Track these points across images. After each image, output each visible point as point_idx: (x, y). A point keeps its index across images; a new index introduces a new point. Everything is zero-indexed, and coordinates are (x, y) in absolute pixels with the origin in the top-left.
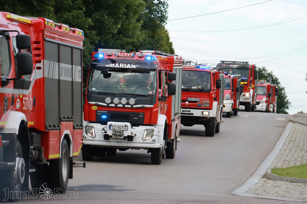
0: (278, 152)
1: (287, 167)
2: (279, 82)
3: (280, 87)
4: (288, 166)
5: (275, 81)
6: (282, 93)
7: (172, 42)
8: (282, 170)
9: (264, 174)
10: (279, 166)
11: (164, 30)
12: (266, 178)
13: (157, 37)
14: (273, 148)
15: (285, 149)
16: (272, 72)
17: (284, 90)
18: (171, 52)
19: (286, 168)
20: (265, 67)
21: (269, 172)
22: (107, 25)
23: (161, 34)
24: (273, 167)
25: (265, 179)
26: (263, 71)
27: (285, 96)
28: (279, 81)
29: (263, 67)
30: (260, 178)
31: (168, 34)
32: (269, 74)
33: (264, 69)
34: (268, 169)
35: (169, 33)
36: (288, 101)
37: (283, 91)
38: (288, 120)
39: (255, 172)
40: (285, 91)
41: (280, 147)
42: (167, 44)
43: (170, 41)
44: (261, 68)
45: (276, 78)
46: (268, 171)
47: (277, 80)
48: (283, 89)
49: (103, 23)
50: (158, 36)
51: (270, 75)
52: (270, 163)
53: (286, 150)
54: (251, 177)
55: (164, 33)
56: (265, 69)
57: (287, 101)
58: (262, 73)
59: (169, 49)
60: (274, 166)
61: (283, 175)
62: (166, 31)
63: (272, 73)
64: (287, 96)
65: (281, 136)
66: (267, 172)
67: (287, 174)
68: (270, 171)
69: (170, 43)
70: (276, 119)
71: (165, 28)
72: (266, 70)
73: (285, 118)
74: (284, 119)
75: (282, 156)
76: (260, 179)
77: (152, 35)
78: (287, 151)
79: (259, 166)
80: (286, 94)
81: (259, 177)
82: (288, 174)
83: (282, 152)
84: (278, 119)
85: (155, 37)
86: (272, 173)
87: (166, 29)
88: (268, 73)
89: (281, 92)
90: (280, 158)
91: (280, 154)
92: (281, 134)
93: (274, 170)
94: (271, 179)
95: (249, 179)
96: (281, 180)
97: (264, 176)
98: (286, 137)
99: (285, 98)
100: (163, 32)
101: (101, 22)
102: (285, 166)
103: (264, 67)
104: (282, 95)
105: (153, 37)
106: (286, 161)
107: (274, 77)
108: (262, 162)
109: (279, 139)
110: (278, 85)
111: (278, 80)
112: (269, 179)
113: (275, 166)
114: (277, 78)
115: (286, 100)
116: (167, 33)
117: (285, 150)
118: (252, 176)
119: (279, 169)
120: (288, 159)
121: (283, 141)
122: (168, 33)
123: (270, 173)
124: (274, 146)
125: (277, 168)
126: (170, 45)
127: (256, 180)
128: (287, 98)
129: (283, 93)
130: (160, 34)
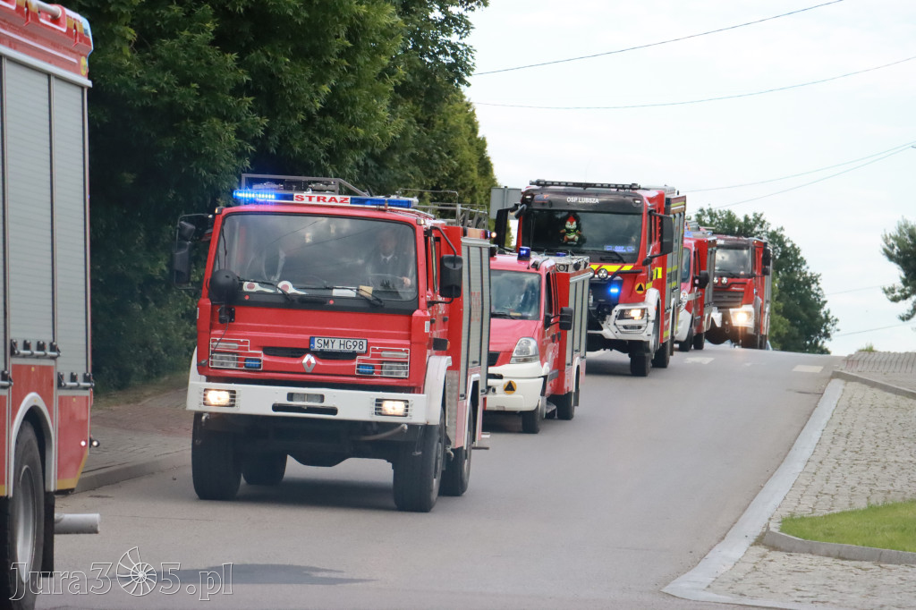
0: (799, 467)
1: (827, 512)
2: (802, 258)
3: (806, 273)
4: (830, 509)
5: (789, 254)
6: (812, 293)
7: (484, 138)
8: (813, 522)
9: (758, 534)
10: (804, 508)
11: (462, 101)
12: (764, 545)
13: (442, 122)
14: (786, 456)
15: (820, 459)
16: (782, 229)
17: (818, 284)
18: (484, 168)
19: (825, 516)
20: (761, 215)
21: (774, 527)
22: (290, 86)
23: (453, 114)
24: (785, 513)
25: (762, 550)
26: (755, 226)
27: (819, 300)
28: (802, 255)
29: (755, 214)
30: (747, 545)
31: (473, 114)
32: (773, 236)
33: (758, 221)
34: (770, 519)
35: (476, 112)
36: (830, 316)
37: (814, 286)
38: (830, 374)
39: (732, 526)
40: (820, 286)
41: (807, 453)
42: (471, 144)
43: (480, 135)
44: (751, 217)
45: (793, 246)
46: (771, 525)
47: (797, 251)
48: (814, 280)
49: (279, 79)
50: (445, 120)
51: (777, 236)
52: (778, 500)
53: (824, 462)
54: (719, 542)
55: (461, 112)
56: (762, 219)
57: (826, 316)
58: (752, 230)
59: (475, 158)
60: (789, 510)
61: (816, 538)
62: (468, 105)
63: (782, 233)
64: (825, 302)
65: (808, 419)
66: (768, 528)
67: (829, 534)
68: (778, 525)
69: (478, 140)
70: (794, 370)
71: (465, 97)
72: (763, 222)
73: (821, 368)
74: (817, 369)
75: (814, 480)
76: (748, 550)
77: (426, 118)
78: (828, 466)
79: (745, 509)
80: (823, 296)
81: (745, 544)
82: (832, 535)
83: (812, 467)
84: (800, 368)
85: (434, 122)
86: (781, 531)
87: (466, 100)
88: (770, 230)
89: (810, 287)
90: (807, 486)
91: (806, 475)
92: (810, 415)
93: (790, 523)
94: (781, 550)
95: (716, 549)
96: (811, 552)
97: (759, 541)
98: (824, 421)
99: (821, 306)
100: (459, 108)
101: (272, 76)
102: (822, 511)
103: (759, 213)
104: (812, 296)
105: (428, 124)
106: (826, 496)
107: (788, 245)
108: (755, 496)
109: (802, 428)
110: (800, 267)
111: (799, 254)
112: (774, 548)
113: (792, 510)
114: (796, 247)
115: (822, 311)
116: (471, 110)
117: (821, 462)
118: (723, 538)
119: (802, 519)
120: (830, 488)
121: (816, 435)
122: (473, 111)
123: (776, 531)
124: (790, 450)
125: (798, 515)
126: (480, 146)
127: (733, 552)
128: (826, 308)
129: (815, 292)
130: (448, 115)
